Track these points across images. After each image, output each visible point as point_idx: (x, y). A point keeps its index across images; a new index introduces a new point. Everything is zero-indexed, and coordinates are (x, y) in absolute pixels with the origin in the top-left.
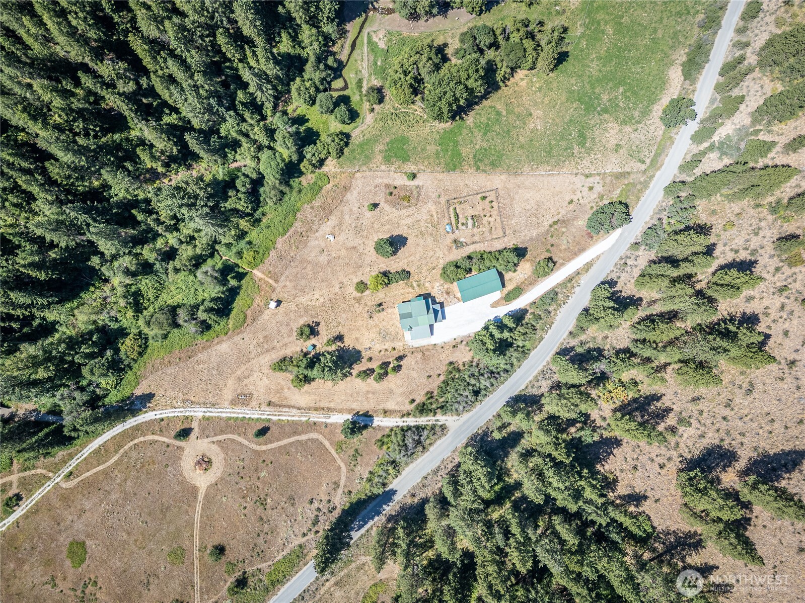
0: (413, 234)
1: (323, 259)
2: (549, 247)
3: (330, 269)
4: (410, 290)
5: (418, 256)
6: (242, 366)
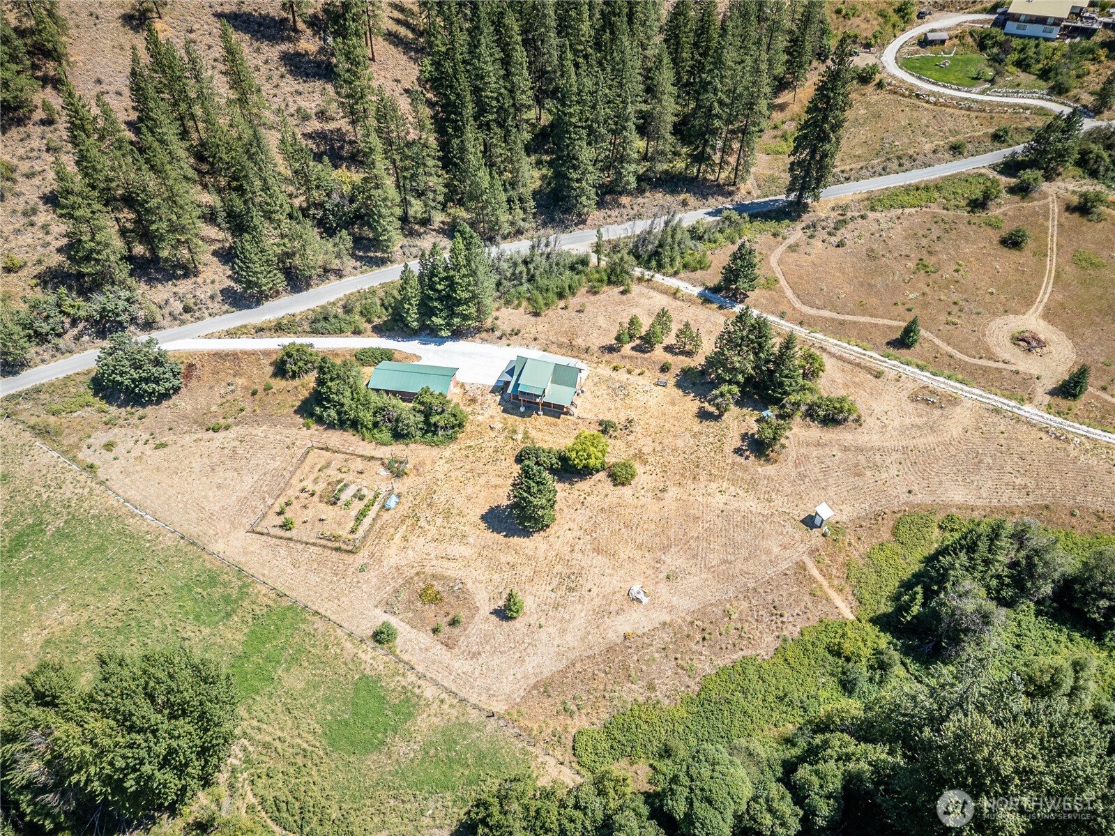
0: (464, 520)
1: (674, 560)
2: (261, 394)
3: (671, 534)
4: (533, 433)
5: (482, 480)
6: (921, 447)
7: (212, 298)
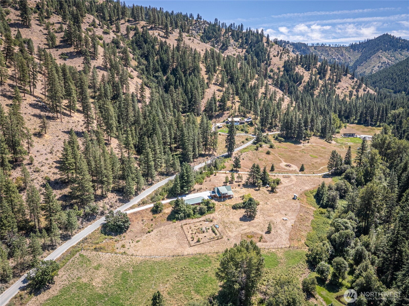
4: (230, 203)
5: (231, 215)
7: (116, 202)
